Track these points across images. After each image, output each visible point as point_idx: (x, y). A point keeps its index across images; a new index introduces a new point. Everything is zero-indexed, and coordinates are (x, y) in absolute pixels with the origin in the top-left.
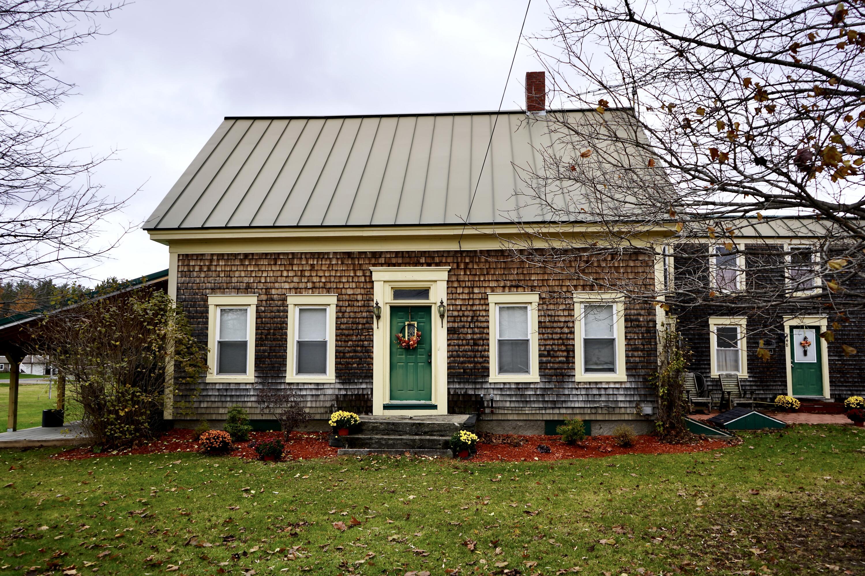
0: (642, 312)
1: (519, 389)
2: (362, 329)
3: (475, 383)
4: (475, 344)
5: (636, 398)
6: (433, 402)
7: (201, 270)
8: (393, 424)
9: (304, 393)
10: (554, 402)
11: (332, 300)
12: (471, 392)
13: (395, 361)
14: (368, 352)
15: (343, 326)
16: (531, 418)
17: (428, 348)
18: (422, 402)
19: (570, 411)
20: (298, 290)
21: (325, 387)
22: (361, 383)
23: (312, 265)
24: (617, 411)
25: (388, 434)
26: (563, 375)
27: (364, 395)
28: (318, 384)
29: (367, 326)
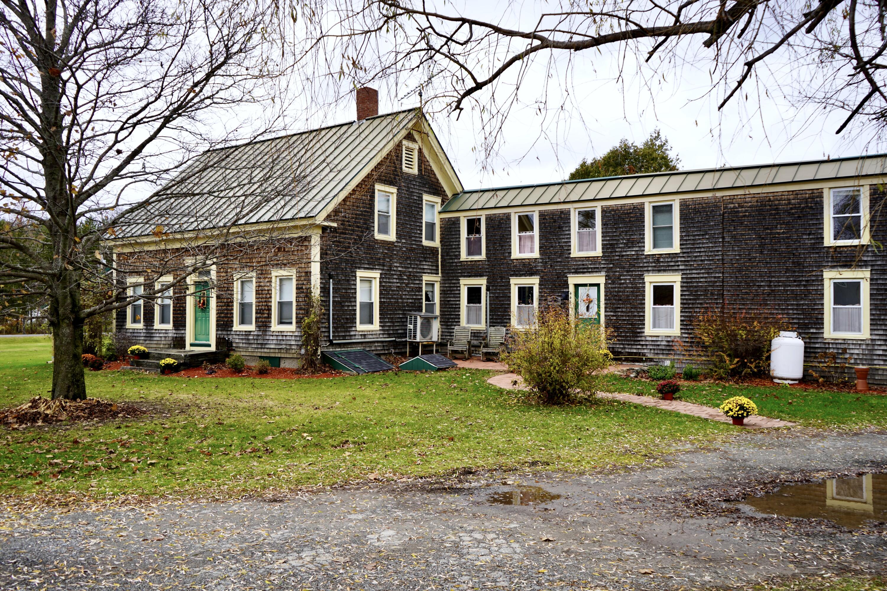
0: (305, 282)
1: (246, 335)
4: (228, 306)
5: (300, 343)
6: (210, 343)
9: (161, 335)
10: (262, 344)
11: (171, 278)
12: (226, 337)
13: (197, 316)
14: (184, 310)
16: (252, 354)
18: (207, 342)
19: (268, 351)
20: (158, 273)
21: (169, 332)
22: (182, 330)
23: (164, 257)
24: (291, 351)
26: (266, 326)
27: (183, 338)
28: (166, 330)
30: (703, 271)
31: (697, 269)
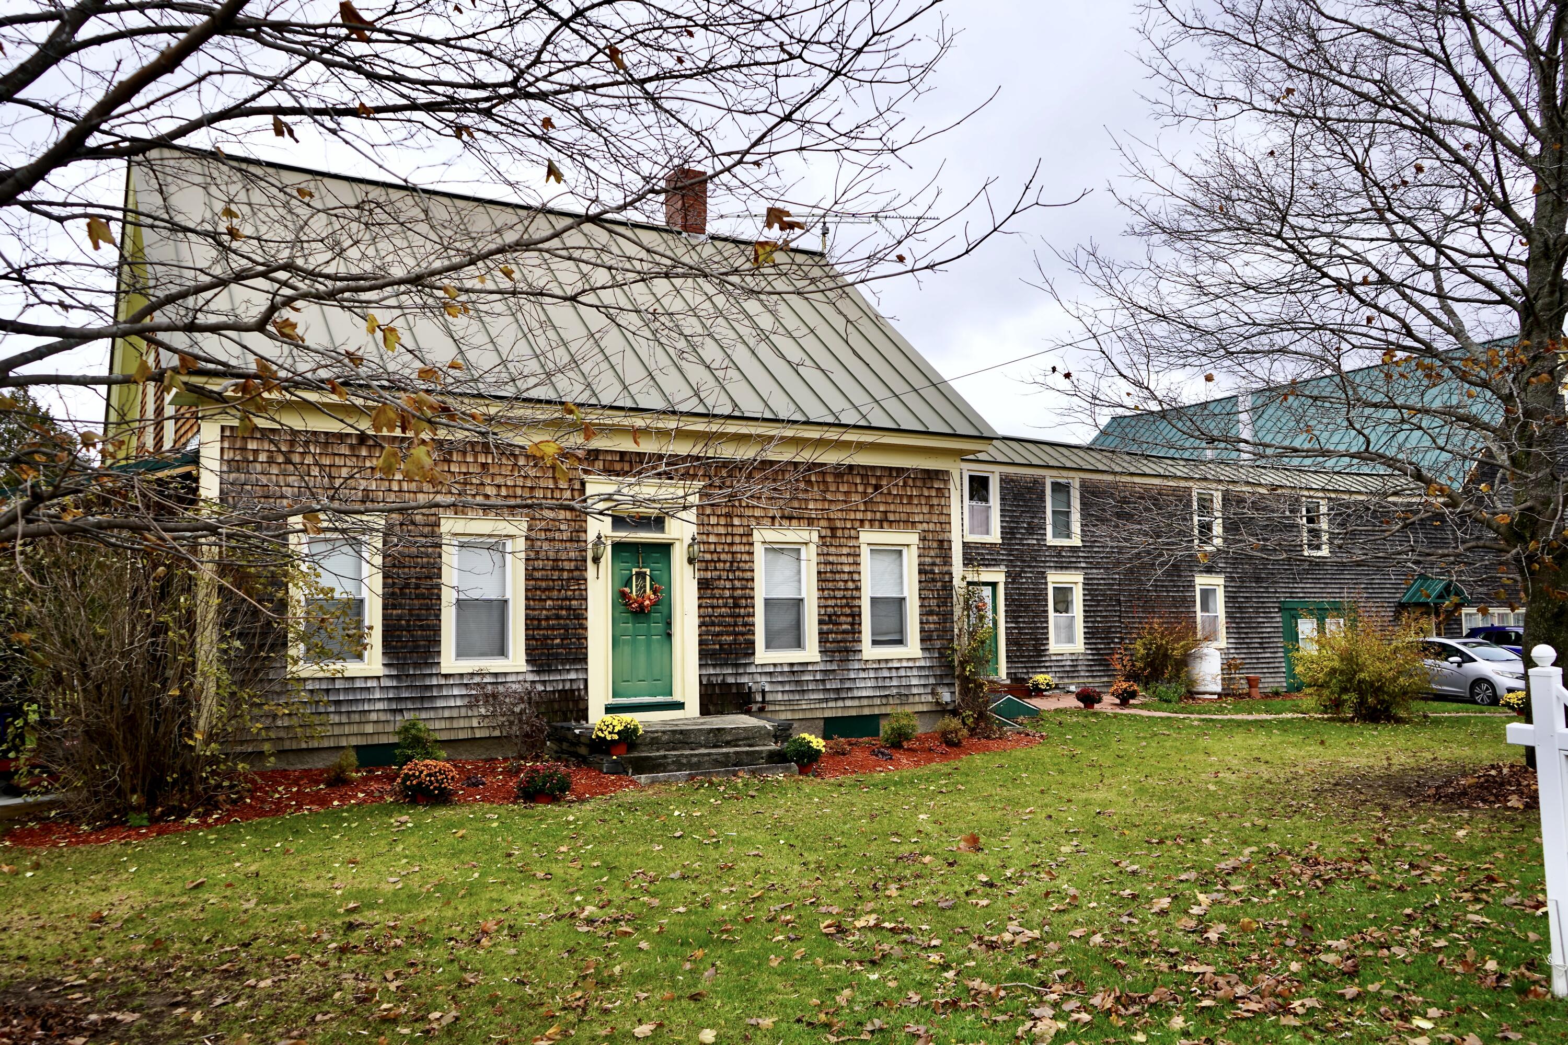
0: (938, 561)
1: (793, 672)
2: (568, 580)
3: (737, 665)
4: (736, 606)
5: (932, 681)
6: (677, 697)
8: (681, 732)
9: (472, 691)
10: (837, 690)
11: (519, 527)
12: (731, 680)
13: (617, 633)
14: (579, 617)
15: (538, 575)
16: (809, 715)
17: (665, 612)
18: (660, 699)
19: (856, 703)
20: (458, 508)
21: (509, 679)
22: (568, 671)
23: (484, 466)
24: (911, 700)
25: (674, 749)
26: (847, 651)
27: (572, 691)
28: (495, 675)
29: (576, 574)
30: (1102, 571)
31: (1097, 568)
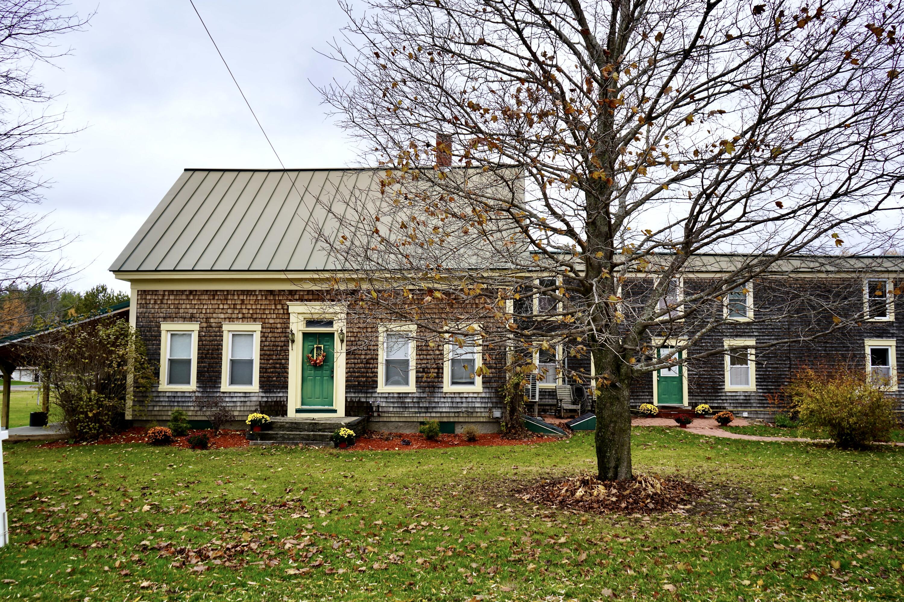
0: (496, 338)
1: (400, 397)
2: (281, 350)
3: (367, 393)
4: (367, 363)
5: (489, 405)
6: (334, 407)
7: (155, 303)
8: (296, 423)
9: (235, 399)
10: (427, 408)
11: (257, 327)
12: (363, 400)
13: (306, 375)
14: (285, 368)
15: (265, 348)
16: (409, 420)
17: (331, 366)
18: (326, 407)
19: (438, 415)
20: (231, 319)
21: (251, 395)
22: (279, 392)
23: (243, 300)
24: (474, 415)
25: (292, 431)
26: (434, 387)
27: (281, 402)
28: (245, 393)
29: (284, 348)
30: (773, 337)
31: (768, 336)
